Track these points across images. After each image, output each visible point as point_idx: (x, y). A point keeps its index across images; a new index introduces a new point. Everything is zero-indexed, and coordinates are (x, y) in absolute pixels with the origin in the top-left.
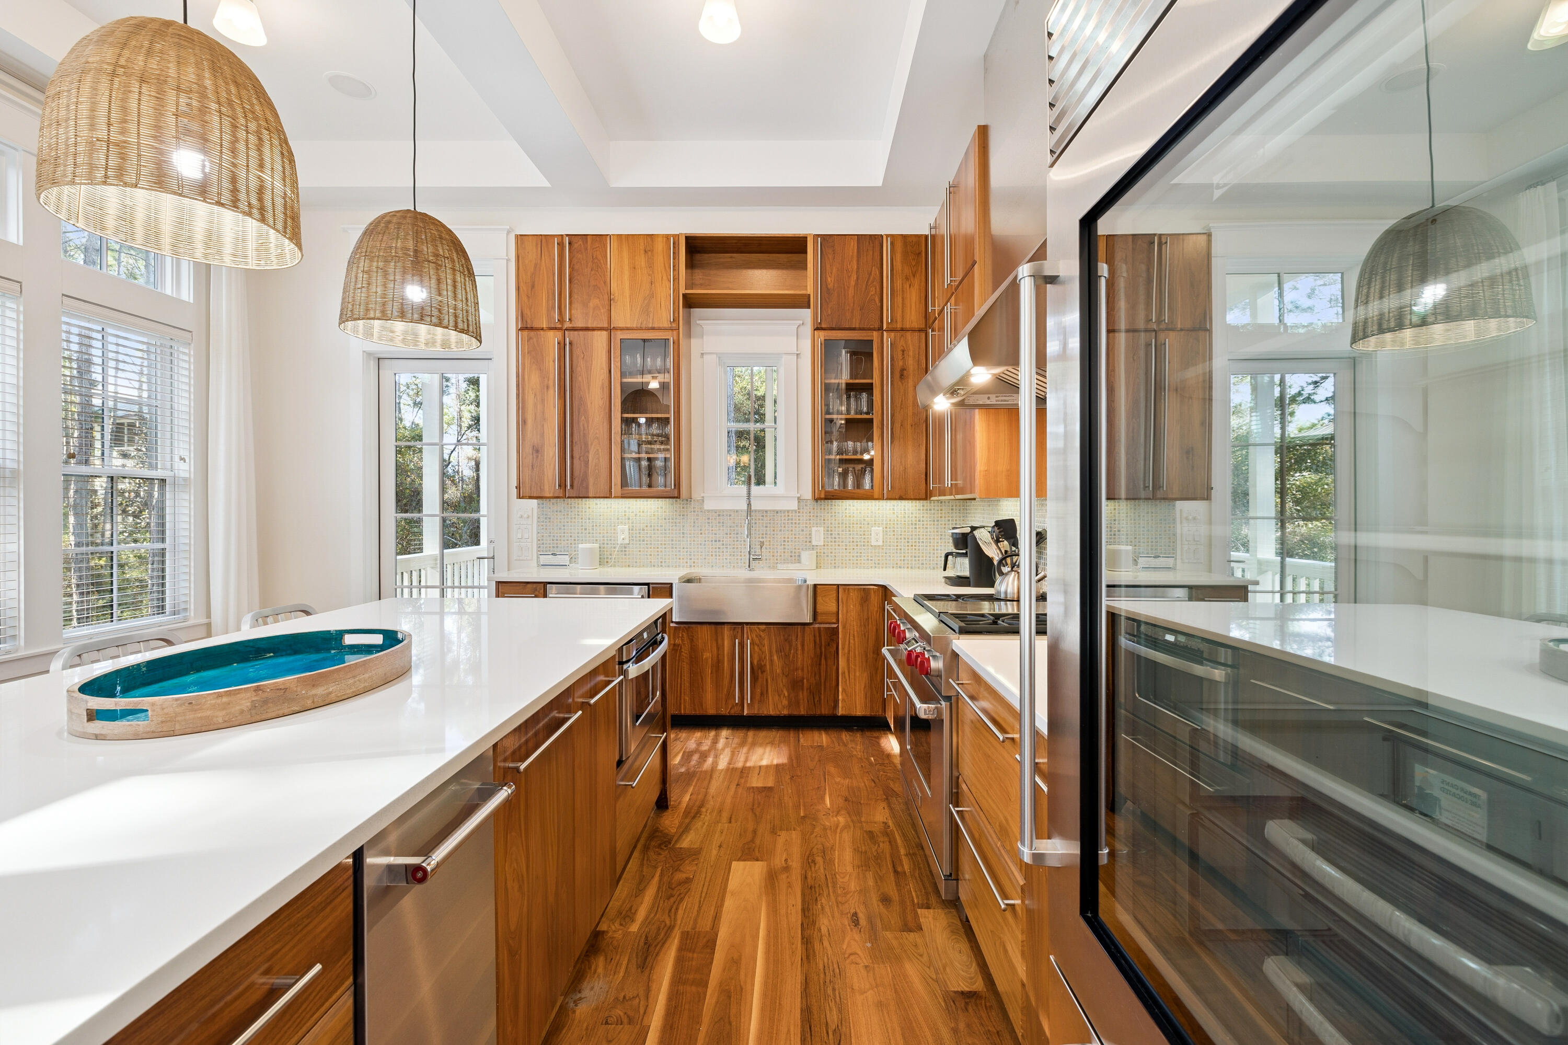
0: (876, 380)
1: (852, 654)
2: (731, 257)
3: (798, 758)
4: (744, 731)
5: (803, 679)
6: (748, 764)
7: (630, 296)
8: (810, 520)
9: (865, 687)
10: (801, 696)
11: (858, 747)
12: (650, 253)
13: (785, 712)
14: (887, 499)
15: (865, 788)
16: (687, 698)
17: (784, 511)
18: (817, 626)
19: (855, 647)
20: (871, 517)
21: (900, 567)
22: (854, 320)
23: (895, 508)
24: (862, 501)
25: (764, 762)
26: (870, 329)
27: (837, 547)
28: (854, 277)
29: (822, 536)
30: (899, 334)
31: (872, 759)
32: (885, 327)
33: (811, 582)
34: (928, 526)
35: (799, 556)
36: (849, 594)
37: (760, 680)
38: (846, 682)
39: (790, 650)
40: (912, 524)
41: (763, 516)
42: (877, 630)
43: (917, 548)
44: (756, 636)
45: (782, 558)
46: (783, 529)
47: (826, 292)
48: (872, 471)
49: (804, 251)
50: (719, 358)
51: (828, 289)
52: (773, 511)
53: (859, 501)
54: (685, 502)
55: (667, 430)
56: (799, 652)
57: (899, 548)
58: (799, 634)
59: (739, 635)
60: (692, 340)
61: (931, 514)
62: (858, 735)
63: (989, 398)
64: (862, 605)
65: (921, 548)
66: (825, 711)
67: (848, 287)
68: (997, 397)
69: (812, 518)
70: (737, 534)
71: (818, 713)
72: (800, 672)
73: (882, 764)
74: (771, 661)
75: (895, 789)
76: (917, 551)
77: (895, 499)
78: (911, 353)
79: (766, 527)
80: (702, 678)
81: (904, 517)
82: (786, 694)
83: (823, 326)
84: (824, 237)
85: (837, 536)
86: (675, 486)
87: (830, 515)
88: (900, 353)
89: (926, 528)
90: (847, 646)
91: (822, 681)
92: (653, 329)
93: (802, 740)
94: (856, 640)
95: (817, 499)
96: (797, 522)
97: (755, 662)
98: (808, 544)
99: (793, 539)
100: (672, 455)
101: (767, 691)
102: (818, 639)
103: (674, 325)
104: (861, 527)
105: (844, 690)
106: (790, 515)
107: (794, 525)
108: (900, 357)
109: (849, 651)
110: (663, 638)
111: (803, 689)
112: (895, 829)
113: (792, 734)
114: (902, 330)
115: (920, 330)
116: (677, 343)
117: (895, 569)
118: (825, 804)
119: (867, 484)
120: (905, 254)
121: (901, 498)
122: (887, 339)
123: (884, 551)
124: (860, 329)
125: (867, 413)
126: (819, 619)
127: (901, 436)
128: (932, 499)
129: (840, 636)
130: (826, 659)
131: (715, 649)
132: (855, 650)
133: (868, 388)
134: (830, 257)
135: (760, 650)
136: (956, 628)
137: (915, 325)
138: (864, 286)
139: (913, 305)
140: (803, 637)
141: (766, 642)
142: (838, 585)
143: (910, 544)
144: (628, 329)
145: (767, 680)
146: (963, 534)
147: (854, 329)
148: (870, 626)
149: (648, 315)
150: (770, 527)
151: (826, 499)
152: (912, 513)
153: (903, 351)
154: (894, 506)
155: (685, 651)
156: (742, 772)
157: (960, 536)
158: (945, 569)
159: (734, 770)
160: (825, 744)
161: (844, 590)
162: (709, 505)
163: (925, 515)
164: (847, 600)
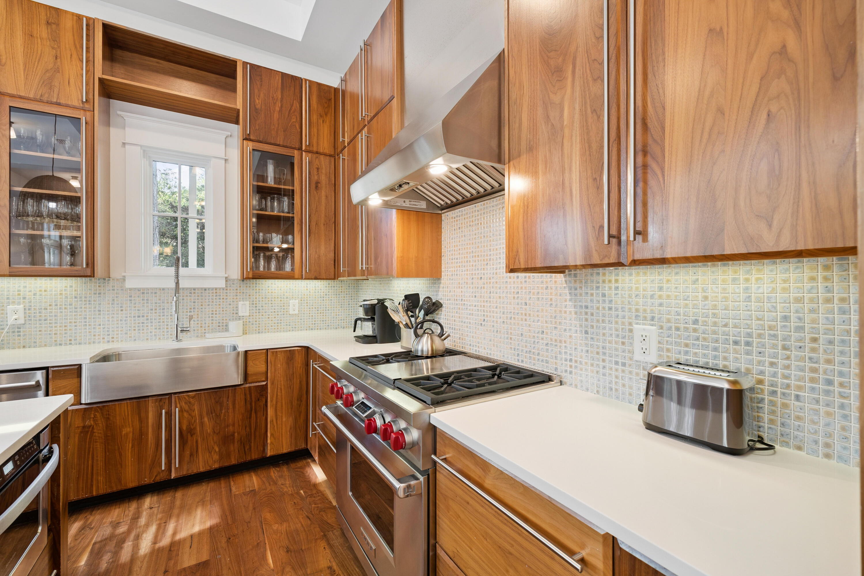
0: (297, 187)
1: (279, 404)
2: (158, 63)
3: (232, 512)
4: (171, 494)
5: (234, 433)
6: (178, 537)
7: (25, 65)
8: (236, 295)
9: (290, 429)
10: (232, 448)
11: (287, 482)
12: (54, 26)
13: (216, 466)
14: (305, 279)
15: (302, 529)
16: (101, 478)
17: (212, 289)
18: (247, 385)
19: (282, 398)
20: (290, 292)
21: (312, 329)
22: (278, 138)
23: (308, 286)
24: (282, 280)
25: (197, 529)
26: (291, 148)
27: (261, 317)
28: (279, 104)
29: (248, 308)
30: (315, 156)
31: (302, 492)
32: (304, 148)
33: (242, 349)
34: (333, 299)
35: (227, 326)
36: (276, 356)
37: (189, 443)
38: (274, 428)
39: (221, 410)
40: (321, 297)
41: (190, 293)
42: (300, 382)
43: (324, 314)
44: (185, 403)
45: (210, 328)
46: (211, 303)
47: (255, 112)
48: (293, 257)
49: (234, 76)
50: (144, 151)
51: (256, 109)
52: (202, 289)
53: (280, 280)
54: (102, 281)
55: (78, 210)
56: (231, 410)
57: (311, 315)
58: (230, 395)
59: (166, 406)
60: (111, 128)
61: (334, 289)
62: (285, 469)
63: (404, 202)
64: (288, 364)
65: (327, 314)
66: (255, 456)
67: (274, 111)
68: (410, 201)
69: (238, 294)
70: (163, 309)
71: (249, 459)
72: (231, 428)
73: (311, 496)
74: (202, 424)
75: (329, 521)
76: (324, 317)
77: (312, 279)
78: (324, 171)
79: (194, 302)
80: (121, 455)
81: (315, 292)
82: (217, 450)
83: (252, 138)
84: (253, 66)
85: (261, 308)
86: (87, 264)
87: (254, 291)
88: (316, 170)
89: (331, 300)
90: (275, 399)
91: (253, 431)
92: (58, 104)
93: (234, 489)
94: (283, 392)
95: (243, 279)
96: (225, 297)
97: (184, 428)
98: (235, 315)
99: (221, 312)
100: (84, 233)
101: (197, 451)
102: (248, 396)
103: (87, 106)
104: (281, 301)
105: (272, 435)
106: (218, 291)
107: (221, 300)
108: (316, 173)
109: (277, 402)
110: (51, 452)
111: (234, 442)
112: (340, 572)
113: (223, 483)
114: (317, 153)
115: (330, 156)
116: (91, 126)
117: (308, 331)
118: (268, 564)
119: (288, 267)
120: (319, 97)
121: (316, 278)
122: (306, 158)
123: (300, 318)
124: (284, 146)
125: (289, 213)
126: (250, 379)
127: (316, 231)
128: (339, 279)
129: (269, 391)
130: (256, 413)
131: (137, 424)
132: (282, 400)
133: (291, 194)
134: (258, 83)
135: (190, 415)
136: (428, 399)
137: (327, 151)
138: (287, 114)
139: (325, 136)
140: (235, 396)
141: (196, 407)
142: (267, 349)
143: (319, 312)
144: (21, 97)
145: (197, 442)
146: (372, 305)
147: (279, 145)
148: (295, 379)
149: (50, 88)
150: (198, 302)
151: (253, 278)
152: (321, 290)
153: (318, 169)
154: (307, 284)
155: (99, 432)
156: (170, 550)
157: (370, 306)
158: (354, 331)
159: (161, 550)
160: (256, 487)
161: (273, 353)
162: (129, 284)
163: (330, 291)
164: (275, 361)
